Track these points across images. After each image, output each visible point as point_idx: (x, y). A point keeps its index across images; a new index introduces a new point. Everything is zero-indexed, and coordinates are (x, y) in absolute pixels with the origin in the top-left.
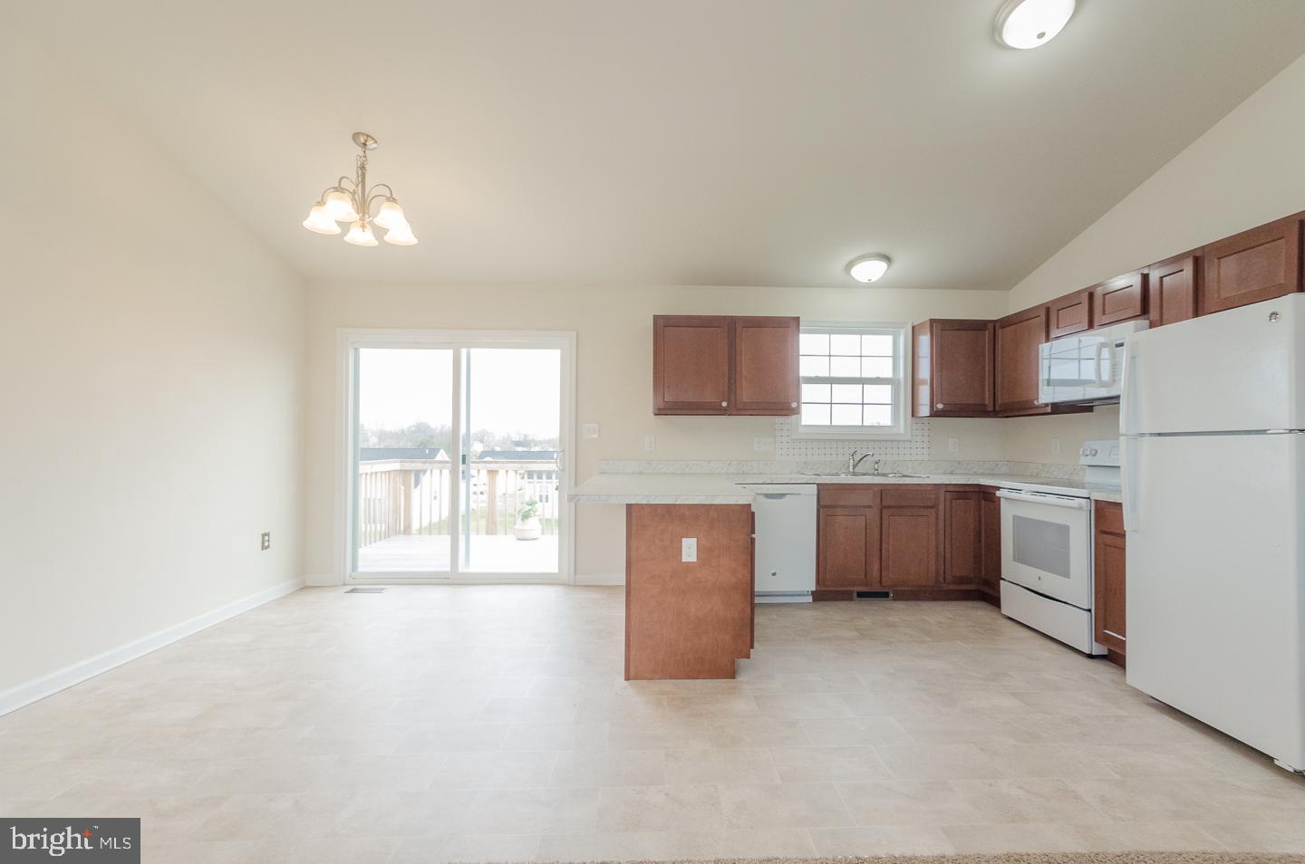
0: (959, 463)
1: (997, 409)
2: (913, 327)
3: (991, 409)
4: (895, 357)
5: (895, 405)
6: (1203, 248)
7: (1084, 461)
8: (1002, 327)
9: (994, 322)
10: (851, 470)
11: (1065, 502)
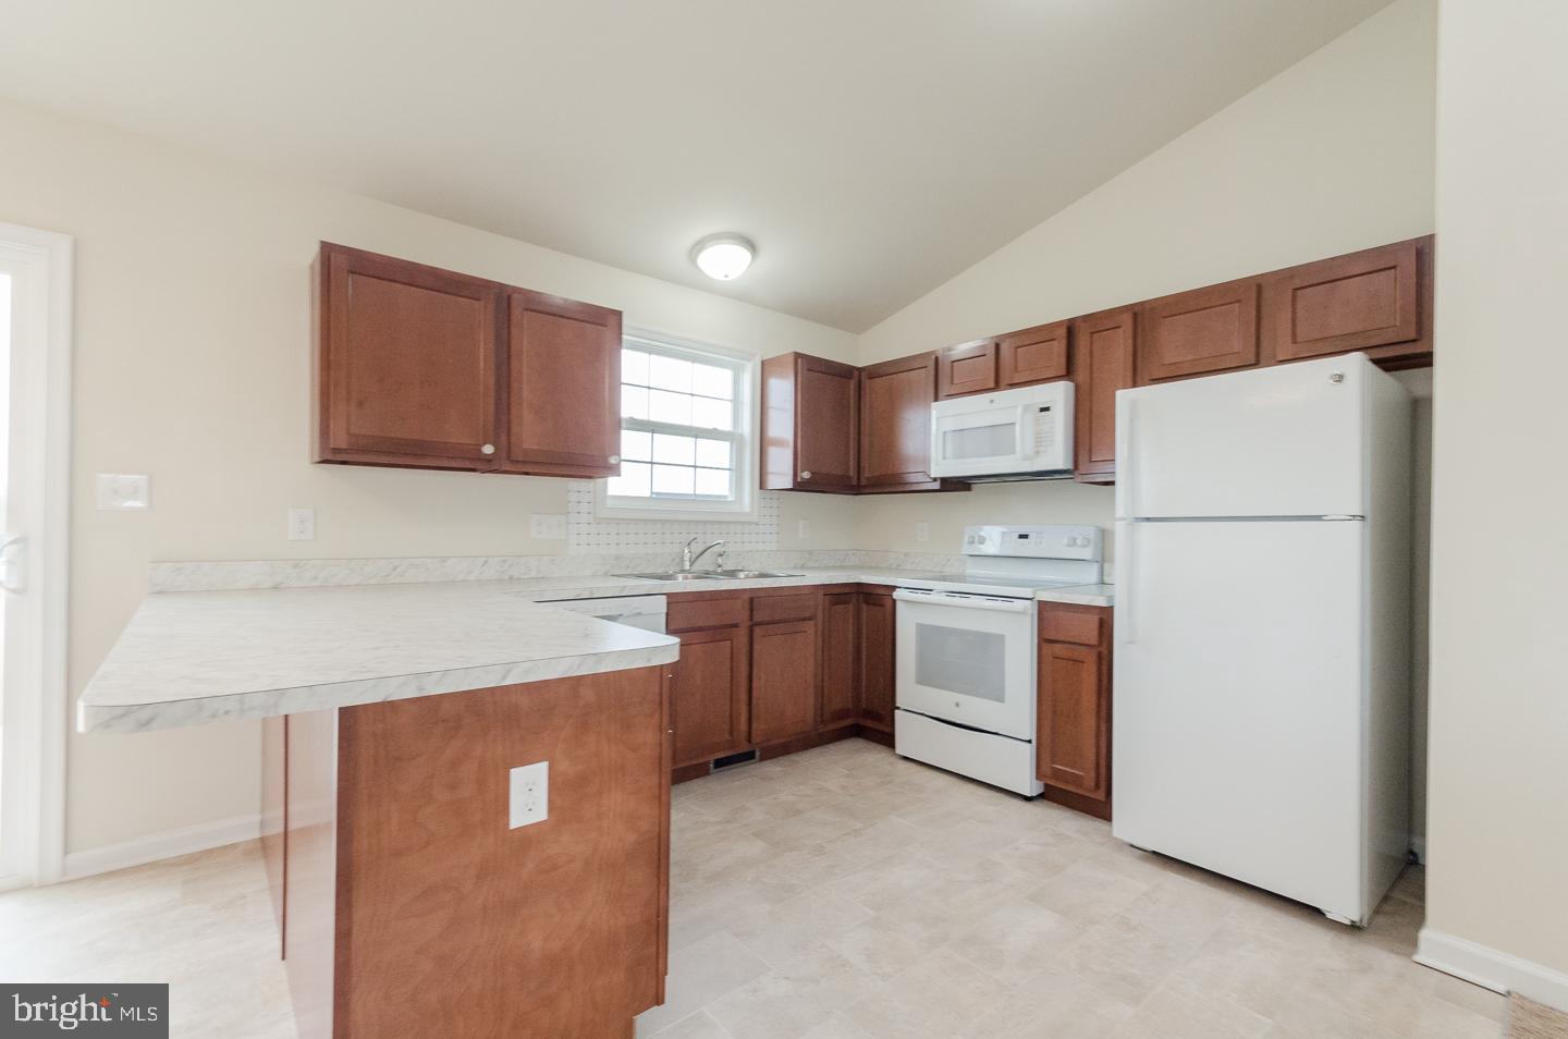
0: (810, 553)
1: (863, 482)
2: (763, 362)
3: (855, 483)
4: (736, 401)
5: (736, 470)
6: (1142, 303)
7: (967, 550)
8: (871, 377)
9: (860, 370)
10: (687, 567)
11: (999, 604)
